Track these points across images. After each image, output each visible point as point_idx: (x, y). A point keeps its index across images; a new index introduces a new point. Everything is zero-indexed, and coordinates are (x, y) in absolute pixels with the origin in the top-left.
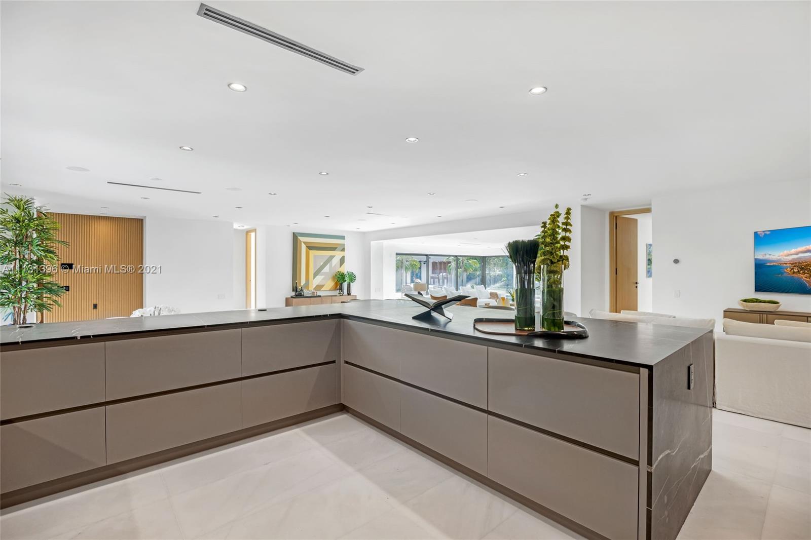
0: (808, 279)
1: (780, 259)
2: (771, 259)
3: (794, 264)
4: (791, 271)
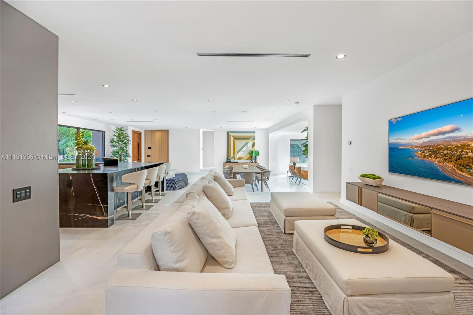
0: (441, 164)
1: (411, 143)
2: (402, 143)
3: (425, 147)
4: (421, 154)
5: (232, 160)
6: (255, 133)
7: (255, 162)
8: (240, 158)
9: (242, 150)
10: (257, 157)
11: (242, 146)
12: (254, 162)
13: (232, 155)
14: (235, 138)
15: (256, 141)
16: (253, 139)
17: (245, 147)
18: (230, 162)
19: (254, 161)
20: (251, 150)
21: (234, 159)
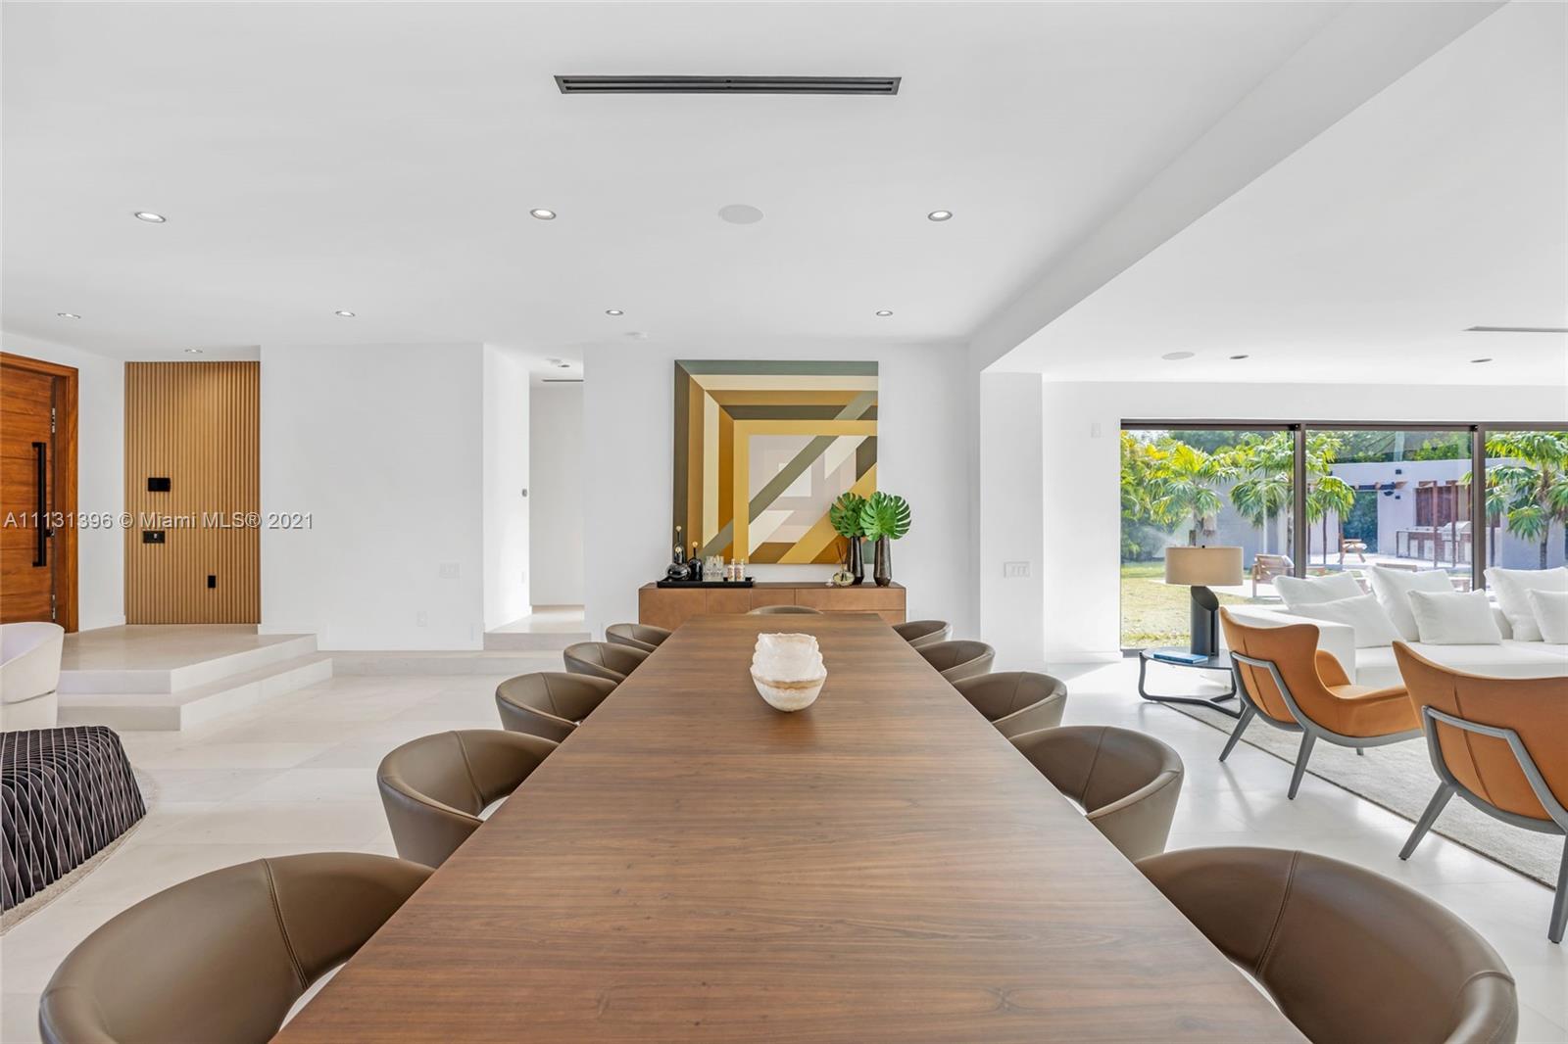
5: (714, 569)
6: (876, 373)
7: (881, 582)
8: (770, 553)
9: (788, 493)
10: (894, 545)
11: (782, 466)
12: (869, 578)
13: (710, 530)
14: (737, 410)
15: (883, 428)
16: (862, 418)
17: (808, 473)
18: (695, 579)
19: (869, 570)
20: (847, 495)
21: (727, 562)
